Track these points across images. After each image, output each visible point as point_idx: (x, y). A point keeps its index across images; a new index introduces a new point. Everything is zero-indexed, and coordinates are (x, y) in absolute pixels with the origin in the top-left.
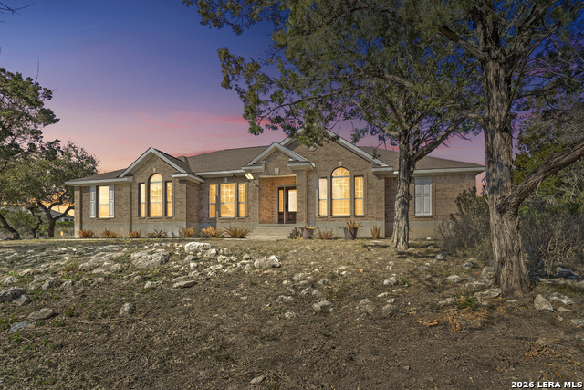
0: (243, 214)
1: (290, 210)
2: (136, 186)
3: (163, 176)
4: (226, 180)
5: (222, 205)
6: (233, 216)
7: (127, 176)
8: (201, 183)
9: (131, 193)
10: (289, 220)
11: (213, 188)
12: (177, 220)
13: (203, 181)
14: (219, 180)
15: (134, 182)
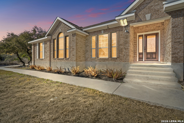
0: (114, 55)
1: (149, 50)
2: (52, 41)
3: (64, 33)
4: (102, 31)
5: (99, 50)
6: (107, 57)
7: (48, 35)
8: (87, 36)
9: (50, 45)
10: (147, 58)
11: (94, 38)
12: (71, 60)
13: (88, 34)
14: (98, 33)
15: (52, 39)
